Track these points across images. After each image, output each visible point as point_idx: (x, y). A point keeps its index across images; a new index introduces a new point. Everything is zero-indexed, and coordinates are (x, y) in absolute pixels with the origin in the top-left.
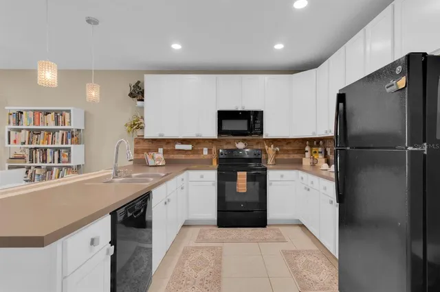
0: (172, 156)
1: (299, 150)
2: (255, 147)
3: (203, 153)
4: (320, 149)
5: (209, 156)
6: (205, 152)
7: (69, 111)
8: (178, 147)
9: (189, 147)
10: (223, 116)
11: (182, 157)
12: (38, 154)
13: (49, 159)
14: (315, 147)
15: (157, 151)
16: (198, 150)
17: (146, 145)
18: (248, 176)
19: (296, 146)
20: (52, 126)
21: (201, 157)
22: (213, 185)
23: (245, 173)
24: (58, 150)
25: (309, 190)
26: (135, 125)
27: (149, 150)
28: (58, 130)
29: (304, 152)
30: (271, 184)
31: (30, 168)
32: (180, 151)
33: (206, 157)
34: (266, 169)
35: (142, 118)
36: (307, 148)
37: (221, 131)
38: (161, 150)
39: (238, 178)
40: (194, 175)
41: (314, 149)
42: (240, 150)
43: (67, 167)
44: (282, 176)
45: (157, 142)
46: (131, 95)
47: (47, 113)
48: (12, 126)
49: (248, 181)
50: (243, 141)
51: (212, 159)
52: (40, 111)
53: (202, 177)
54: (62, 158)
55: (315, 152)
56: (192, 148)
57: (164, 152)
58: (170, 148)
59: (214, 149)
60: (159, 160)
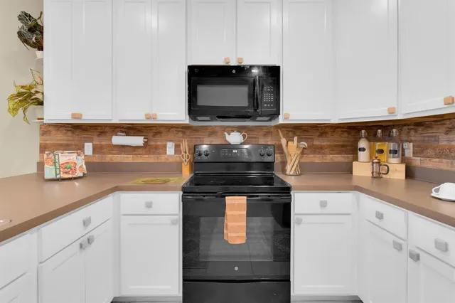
0: (109, 158)
1: (343, 146)
2: (262, 141)
3: (166, 153)
4: (392, 146)
5: (177, 158)
6: (170, 149)
8: (119, 140)
9: (138, 141)
10: (198, 76)
14: (379, 140)
15: (81, 148)
16: (156, 148)
17: (60, 137)
18: (249, 205)
19: (338, 139)
21: (163, 159)
22: (173, 223)
23: (242, 200)
25: (416, 258)
27: (67, 145)
29: (354, 151)
30: (299, 222)
33: (171, 160)
34: (287, 190)
36: (362, 144)
37: (194, 108)
38: (88, 148)
39: (228, 212)
40: (131, 201)
41: (378, 146)
42: (235, 146)
44: (323, 204)
45: (79, 131)
49: (248, 215)
50: (240, 129)
51: (180, 164)
53: (149, 205)
55: (381, 151)
56: (146, 143)
57: (95, 149)
58: (103, 143)
59: (185, 145)
60: (68, 167)
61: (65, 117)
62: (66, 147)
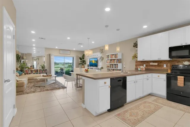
0: (149, 67)
5: (167, 68)
6: (165, 66)
7: (117, 54)
8: (151, 64)
9: (156, 64)
11: (154, 68)
12: (112, 66)
13: (114, 67)
15: (143, 65)
16: (161, 66)
17: (139, 63)
18: (184, 78)
20: (114, 58)
21: (163, 68)
22: (164, 80)
24: (115, 64)
26: (134, 56)
28: (115, 59)
31: (110, 69)
32: (152, 66)
33: (165, 69)
35: (137, 54)
38: (145, 65)
39: (178, 79)
40: (155, 75)
43: (117, 69)
45: (143, 62)
46: (134, 46)
47: (113, 55)
48: (107, 59)
51: (167, 70)
52: (112, 55)
53: (159, 76)
54: (116, 67)
56: (158, 64)
57: (146, 66)
58: (148, 64)
59: (169, 65)
60: (142, 69)
61: (141, 60)
62: (140, 65)
